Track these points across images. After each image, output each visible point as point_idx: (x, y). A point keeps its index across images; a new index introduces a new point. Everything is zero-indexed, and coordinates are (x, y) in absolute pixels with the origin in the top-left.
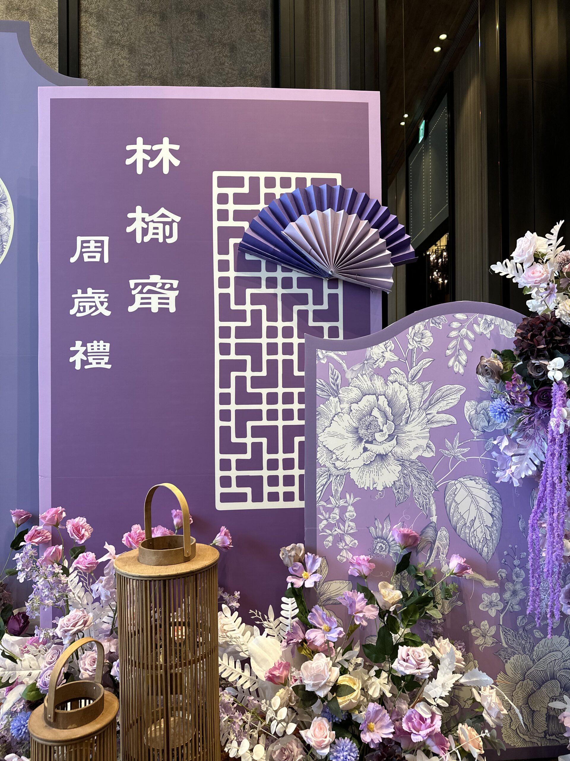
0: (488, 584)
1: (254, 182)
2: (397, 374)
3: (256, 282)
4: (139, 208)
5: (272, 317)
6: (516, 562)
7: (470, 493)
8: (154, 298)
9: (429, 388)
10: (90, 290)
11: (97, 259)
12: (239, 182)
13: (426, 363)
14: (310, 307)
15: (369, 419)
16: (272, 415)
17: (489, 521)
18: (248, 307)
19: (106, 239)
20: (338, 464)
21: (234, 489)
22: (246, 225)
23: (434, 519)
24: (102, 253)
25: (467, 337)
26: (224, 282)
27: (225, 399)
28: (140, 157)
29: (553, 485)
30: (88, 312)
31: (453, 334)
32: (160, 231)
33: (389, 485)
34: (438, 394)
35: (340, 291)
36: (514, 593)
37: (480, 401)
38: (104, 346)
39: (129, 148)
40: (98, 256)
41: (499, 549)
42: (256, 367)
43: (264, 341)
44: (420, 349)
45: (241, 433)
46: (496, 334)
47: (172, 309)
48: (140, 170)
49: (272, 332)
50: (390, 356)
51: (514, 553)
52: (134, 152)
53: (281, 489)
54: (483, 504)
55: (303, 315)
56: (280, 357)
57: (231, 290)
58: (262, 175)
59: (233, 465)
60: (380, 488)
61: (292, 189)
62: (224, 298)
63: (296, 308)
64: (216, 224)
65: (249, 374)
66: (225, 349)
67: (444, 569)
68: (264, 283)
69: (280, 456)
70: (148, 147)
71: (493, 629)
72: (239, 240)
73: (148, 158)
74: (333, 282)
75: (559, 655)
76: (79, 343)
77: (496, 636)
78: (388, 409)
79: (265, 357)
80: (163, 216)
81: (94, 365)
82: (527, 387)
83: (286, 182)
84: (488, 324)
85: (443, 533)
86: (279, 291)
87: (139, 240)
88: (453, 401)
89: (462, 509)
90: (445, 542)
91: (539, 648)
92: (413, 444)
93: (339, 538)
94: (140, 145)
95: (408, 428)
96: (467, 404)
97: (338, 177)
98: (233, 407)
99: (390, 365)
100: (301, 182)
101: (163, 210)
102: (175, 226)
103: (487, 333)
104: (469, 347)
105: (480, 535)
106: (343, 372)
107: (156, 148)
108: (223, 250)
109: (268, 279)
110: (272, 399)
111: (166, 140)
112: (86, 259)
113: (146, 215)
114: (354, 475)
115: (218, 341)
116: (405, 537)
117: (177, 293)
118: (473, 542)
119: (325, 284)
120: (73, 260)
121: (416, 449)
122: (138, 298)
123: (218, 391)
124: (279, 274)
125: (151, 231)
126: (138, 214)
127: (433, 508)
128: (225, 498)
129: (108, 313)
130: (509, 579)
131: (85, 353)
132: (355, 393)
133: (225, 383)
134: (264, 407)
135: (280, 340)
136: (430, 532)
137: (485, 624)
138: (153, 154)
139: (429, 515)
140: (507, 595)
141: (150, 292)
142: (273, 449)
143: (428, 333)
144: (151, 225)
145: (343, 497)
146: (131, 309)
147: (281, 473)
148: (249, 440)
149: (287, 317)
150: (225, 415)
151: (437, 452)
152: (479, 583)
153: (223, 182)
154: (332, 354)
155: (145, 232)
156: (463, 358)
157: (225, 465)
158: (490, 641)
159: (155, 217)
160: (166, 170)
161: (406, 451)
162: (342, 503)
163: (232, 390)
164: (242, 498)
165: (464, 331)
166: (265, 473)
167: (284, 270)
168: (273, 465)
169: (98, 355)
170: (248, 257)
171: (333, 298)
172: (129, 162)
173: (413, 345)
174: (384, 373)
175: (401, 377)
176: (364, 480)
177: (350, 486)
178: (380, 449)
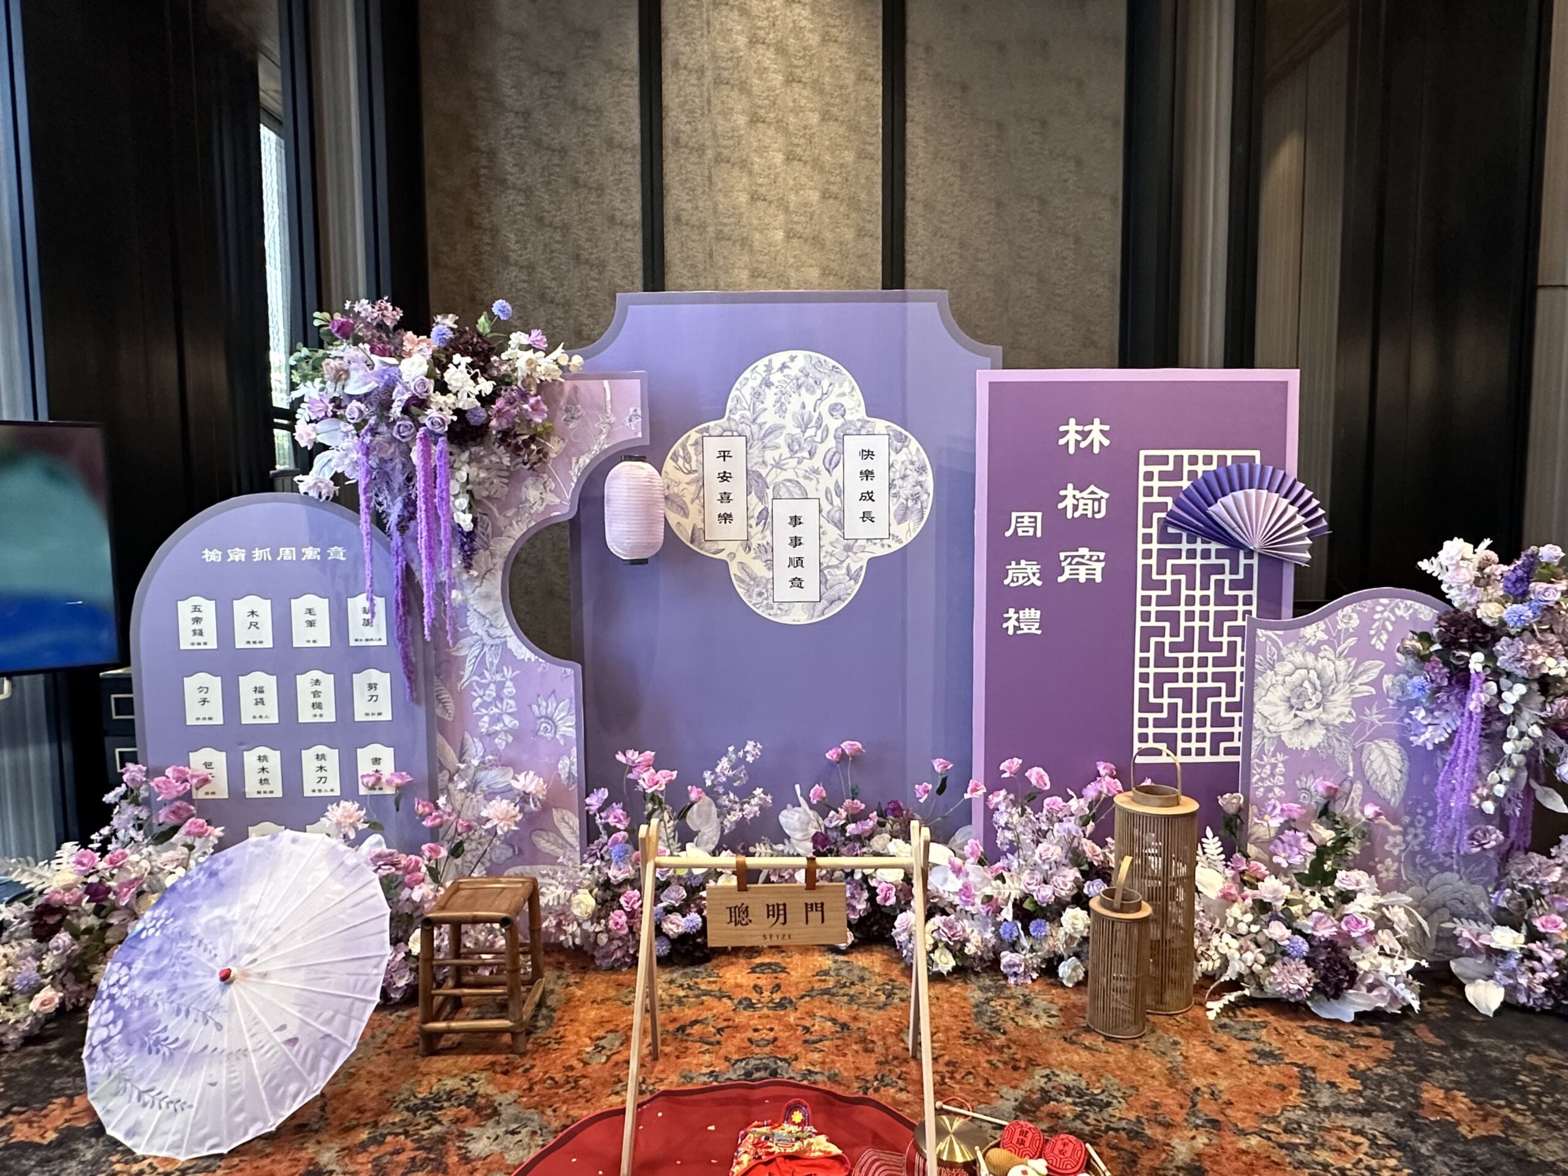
0: (1393, 828)
1: (1179, 460)
2: (1327, 651)
3: (1177, 554)
4: (1070, 486)
5: (1191, 586)
6: (1419, 810)
7: (1383, 753)
8: (1082, 570)
9: (1353, 663)
10: (1023, 562)
11: (1031, 533)
12: (1164, 460)
13: (1352, 641)
14: (1227, 577)
15: (1300, 690)
16: (1188, 678)
17: (1398, 776)
18: (1169, 577)
19: (1039, 515)
20: (1271, 728)
21: (1151, 744)
22: (1169, 500)
23: (1351, 774)
24: (1035, 528)
25: (1388, 619)
26: (1147, 554)
27: (1145, 663)
28: (1072, 437)
29: (1467, 752)
30: (1021, 582)
31: (1377, 616)
32: (1090, 507)
33: (1315, 745)
34: (1361, 669)
35: (1255, 561)
36: (1416, 836)
37: (1396, 675)
38: (1035, 614)
39: (1062, 428)
40: (1031, 530)
41: (1404, 800)
42: (1175, 633)
43: (1182, 608)
44: (1347, 630)
45: (1159, 694)
46: (1414, 617)
47: (1098, 579)
48: (1072, 450)
49: (1190, 600)
50: (1322, 636)
51: (1418, 802)
52: (1067, 432)
53: (1194, 745)
54: (1393, 762)
55: (1220, 584)
56: (1197, 624)
57: (1153, 562)
58: (1186, 453)
59: (1151, 723)
60: (1307, 748)
61: (1213, 467)
62: (1147, 569)
63: (1213, 578)
64: (1142, 499)
65: (1167, 639)
66: (1146, 616)
67: (1358, 815)
68: (1184, 554)
69: (1194, 715)
70: (1080, 428)
71: (1396, 865)
72: (1163, 515)
73: (1079, 438)
74: (1250, 554)
75: (1450, 887)
76: (1012, 611)
77: (1398, 871)
78: (1318, 682)
79: (1183, 624)
80: (1093, 493)
81: (1026, 631)
82: (1446, 670)
83: (1208, 460)
84: (1408, 608)
85: (1358, 786)
86: (1198, 562)
87: (1069, 516)
88: (1373, 674)
89: (1375, 766)
90: (1359, 792)
91: (1434, 881)
92: (1337, 711)
93: (1269, 789)
94: (1072, 426)
95: (1332, 698)
96: (1386, 677)
97: (1257, 454)
98: (1152, 670)
99: (1321, 643)
100: (1222, 459)
101: (1092, 488)
102: (1103, 502)
103: (1407, 616)
104: (1390, 628)
105: (1389, 788)
106: (1279, 649)
107: (1087, 428)
108: (1148, 524)
109: (1188, 551)
110: (1188, 663)
111: (1097, 421)
112: (1020, 534)
113: (1077, 492)
114: (1285, 738)
115: (1140, 608)
116: (1329, 788)
117: (1103, 564)
118: (1382, 793)
119: (1242, 554)
120: (1008, 534)
121: (1339, 715)
122: (1067, 569)
123: (1138, 655)
124: (1199, 546)
125: (1081, 507)
126: (1070, 491)
127: (1351, 765)
128: (1143, 752)
129: (1039, 583)
130: (1412, 824)
131: (1018, 620)
132: (1289, 667)
133: (1145, 648)
134: (1181, 670)
135: (1197, 608)
136: (1347, 785)
137: (1389, 861)
138: (1085, 435)
139: (1348, 771)
140: (1409, 838)
141: (1078, 563)
142: (1187, 709)
143: (1355, 616)
144: (1082, 502)
145: (1274, 755)
146: (1061, 579)
147: (1194, 730)
148: (1166, 701)
149: (1205, 586)
150: (1144, 678)
151: (1357, 718)
152: (1386, 827)
153: (1149, 460)
154: (1270, 633)
155: (1075, 508)
156: (1384, 637)
157: (1144, 723)
158: (1392, 875)
159: (1085, 494)
160: (1096, 450)
161: (1330, 717)
162: (1273, 760)
163: (1151, 655)
164: (1159, 753)
165: (1386, 614)
166: (1180, 731)
167: (1203, 542)
168: (1187, 723)
169: (1031, 620)
170: (1171, 530)
171: (1249, 568)
172: (1062, 442)
173: (1341, 626)
174: (1315, 650)
175: (1330, 654)
176: (1293, 742)
177: (1281, 747)
178: (1309, 716)
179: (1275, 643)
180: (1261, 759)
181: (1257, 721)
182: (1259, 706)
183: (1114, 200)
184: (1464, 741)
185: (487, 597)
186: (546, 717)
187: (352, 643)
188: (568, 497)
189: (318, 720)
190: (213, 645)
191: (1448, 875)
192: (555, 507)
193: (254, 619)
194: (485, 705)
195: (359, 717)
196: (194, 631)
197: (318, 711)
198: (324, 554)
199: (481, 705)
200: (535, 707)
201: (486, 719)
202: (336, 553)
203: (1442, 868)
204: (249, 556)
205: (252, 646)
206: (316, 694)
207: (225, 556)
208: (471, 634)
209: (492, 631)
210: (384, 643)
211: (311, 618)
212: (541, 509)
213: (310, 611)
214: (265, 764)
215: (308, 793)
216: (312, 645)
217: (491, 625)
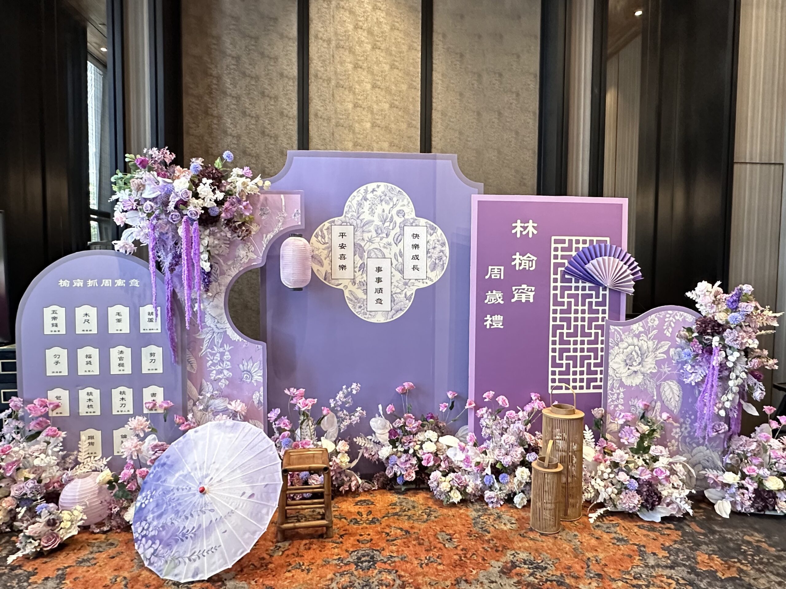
0: (675, 424)
1: (570, 241)
2: (643, 337)
3: (570, 288)
4: (518, 254)
5: (576, 304)
6: (687, 416)
7: (670, 387)
8: (524, 295)
9: (656, 343)
10: (494, 292)
11: (498, 277)
12: (563, 242)
13: (655, 332)
14: (594, 300)
15: (631, 356)
16: (575, 350)
17: (677, 399)
18: (566, 300)
19: (502, 268)
20: (617, 375)
21: (557, 384)
22: (566, 261)
23: (655, 398)
24: (500, 274)
25: (672, 321)
26: (555, 288)
27: (554, 343)
28: (519, 229)
29: (712, 386)
30: (493, 301)
31: (667, 320)
32: (527, 264)
33: (638, 384)
34: (660, 345)
35: (607, 292)
36: (686, 428)
37: (676, 348)
38: (500, 318)
39: (514, 225)
40: (498, 276)
41: (680, 411)
42: (569, 328)
43: (572, 316)
44: (653, 326)
45: (561, 358)
46: (684, 320)
47: (531, 300)
48: (518, 236)
49: (576, 312)
50: (641, 329)
51: (687, 412)
52: (516, 227)
53: (578, 384)
54: (675, 392)
55: (590, 303)
56: (579, 323)
57: (558, 292)
58: (574, 238)
59: (557, 373)
60: (634, 385)
61: (587, 245)
62: (555, 295)
63: (587, 300)
64: (553, 261)
65: (565, 331)
66: (555, 319)
67: (659, 418)
68: (573, 288)
69: (578, 369)
70: (522, 225)
71: (676, 444)
72: (563, 269)
73: (522, 230)
74: (605, 289)
75: (702, 454)
76: (488, 316)
77: (678, 446)
78: (639, 352)
79: (573, 323)
80: (529, 257)
81: (496, 326)
82: (701, 346)
83: (584, 242)
84: (681, 316)
85: (659, 404)
86: (580, 292)
87: (517, 268)
88: (665, 348)
89: (667, 393)
90: (659, 407)
91: (694, 451)
92: (648, 367)
94: (519, 224)
95: (647, 360)
96: (671, 350)
97: (608, 239)
98: (558, 346)
99: (640, 332)
100: (591, 241)
101: (529, 255)
102: (534, 262)
103: (681, 319)
104: (673, 325)
105: (673, 404)
106: (621, 336)
107: (526, 225)
108: (556, 273)
109: (575, 287)
110: (575, 343)
111: (531, 221)
112: (493, 277)
113: (521, 257)
114: (624, 380)
115: (552, 315)
116: (645, 405)
117: (534, 293)
118: (670, 407)
119: (601, 288)
120: (487, 277)
121: (650, 369)
122: (516, 295)
123: (551, 339)
124: (580, 284)
125: (523, 264)
126: (517, 256)
127: (655, 393)
128: (554, 388)
129: (502, 302)
130: (684, 423)
131: (492, 321)
132: (626, 345)
133: (554, 335)
134: (572, 347)
135: (580, 315)
136: (653, 403)
137: (673, 441)
138: (525, 228)
139: (653, 396)
140: (683, 429)
141: (522, 292)
142: (575, 366)
143: (656, 319)
144: (523, 262)
145: (618, 389)
146: (513, 300)
147: (578, 377)
148: (564, 362)
149: (583, 304)
150: (554, 350)
151: (658, 370)
152: (672, 424)
153: (556, 242)
154: (616, 328)
155: (520, 265)
156: (670, 330)
157: (554, 373)
158: (675, 448)
159: (525, 258)
160: (530, 236)
161: (645, 369)
162: (618, 391)
163: (557, 339)
164: (561, 388)
165: (671, 318)
166: (571, 377)
167: (583, 282)
168: (575, 373)
169: (497, 322)
170: (567, 276)
171: (604, 296)
172: (514, 231)
173: (650, 324)
174: (638, 336)
175: (645, 338)
176: (627, 382)
177: (622, 384)
178: (635, 369)
179: (619, 333)
180: (612, 391)
181: (610, 372)
182: (611, 364)
183: (534, 113)
184: (710, 380)
185: (217, 307)
186: (247, 371)
187: (142, 331)
188: (261, 255)
189: (122, 373)
190: (63, 332)
191: (701, 447)
192: (254, 260)
193: (87, 318)
194: (214, 365)
195: (145, 371)
196: (53, 325)
197: (121, 368)
198: (127, 283)
199: (212, 365)
200: (241, 366)
201: (214, 372)
202: (134, 283)
203: (698, 445)
204: (85, 284)
205: (85, 332)
206: (121, 359)
207: (71, 284)
208: (207, 327)
209: (218, 325)
210: (159, 331)
211: (119, 317)
212: (247, 261)
213: (118, 314)
214: (91, 397)
215: (115, 412)
216: (119, 332)
217: (218, 322)
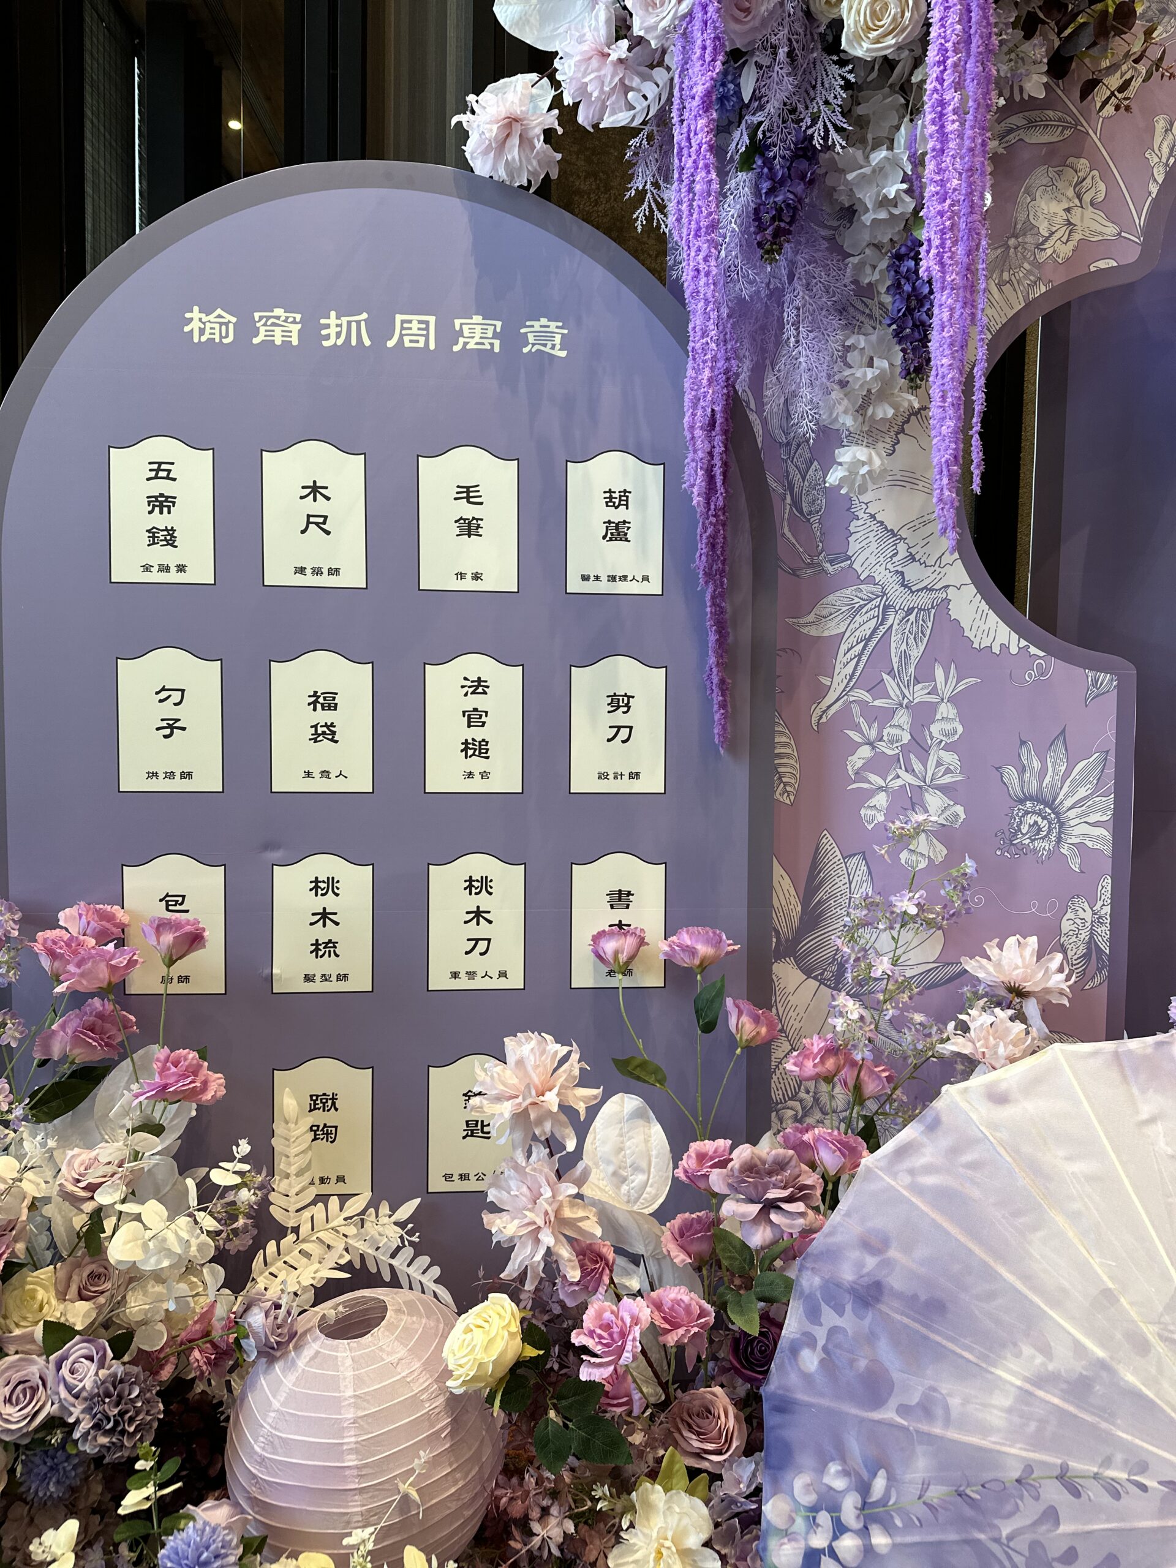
187: (575, 585)
188: (1140, 221)
189: (476, 785)
190: (202, 571)
193: (320, 507)
195: (583, 781)
196: (152, 533)
197: (476, 764)
198: (511, 338)
199: (870, 765)
200: (1011, 774)
202: (545, 336)
204: (311, 331)
205: (309, 580)
206: (474, 717)
207: (247, 329)
208: (858, 580)
209: (913, 572)
210: (654, 587)
211: (469, 511)
213: (468, 494)
214: (329, 902)
215: (439, 980)
216: (468, 584)
217: (912, 558)
